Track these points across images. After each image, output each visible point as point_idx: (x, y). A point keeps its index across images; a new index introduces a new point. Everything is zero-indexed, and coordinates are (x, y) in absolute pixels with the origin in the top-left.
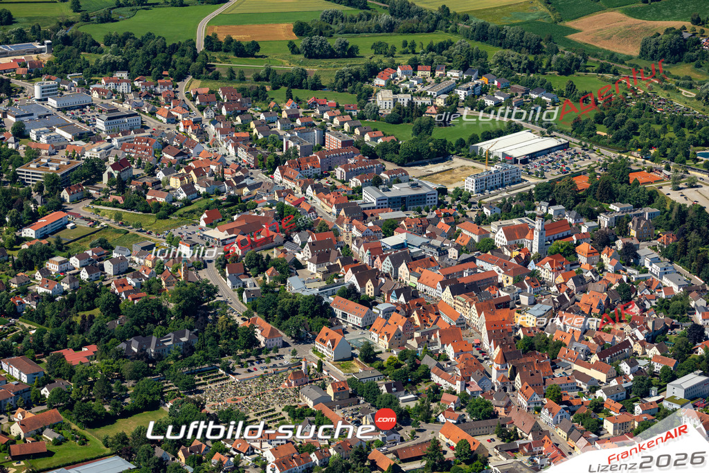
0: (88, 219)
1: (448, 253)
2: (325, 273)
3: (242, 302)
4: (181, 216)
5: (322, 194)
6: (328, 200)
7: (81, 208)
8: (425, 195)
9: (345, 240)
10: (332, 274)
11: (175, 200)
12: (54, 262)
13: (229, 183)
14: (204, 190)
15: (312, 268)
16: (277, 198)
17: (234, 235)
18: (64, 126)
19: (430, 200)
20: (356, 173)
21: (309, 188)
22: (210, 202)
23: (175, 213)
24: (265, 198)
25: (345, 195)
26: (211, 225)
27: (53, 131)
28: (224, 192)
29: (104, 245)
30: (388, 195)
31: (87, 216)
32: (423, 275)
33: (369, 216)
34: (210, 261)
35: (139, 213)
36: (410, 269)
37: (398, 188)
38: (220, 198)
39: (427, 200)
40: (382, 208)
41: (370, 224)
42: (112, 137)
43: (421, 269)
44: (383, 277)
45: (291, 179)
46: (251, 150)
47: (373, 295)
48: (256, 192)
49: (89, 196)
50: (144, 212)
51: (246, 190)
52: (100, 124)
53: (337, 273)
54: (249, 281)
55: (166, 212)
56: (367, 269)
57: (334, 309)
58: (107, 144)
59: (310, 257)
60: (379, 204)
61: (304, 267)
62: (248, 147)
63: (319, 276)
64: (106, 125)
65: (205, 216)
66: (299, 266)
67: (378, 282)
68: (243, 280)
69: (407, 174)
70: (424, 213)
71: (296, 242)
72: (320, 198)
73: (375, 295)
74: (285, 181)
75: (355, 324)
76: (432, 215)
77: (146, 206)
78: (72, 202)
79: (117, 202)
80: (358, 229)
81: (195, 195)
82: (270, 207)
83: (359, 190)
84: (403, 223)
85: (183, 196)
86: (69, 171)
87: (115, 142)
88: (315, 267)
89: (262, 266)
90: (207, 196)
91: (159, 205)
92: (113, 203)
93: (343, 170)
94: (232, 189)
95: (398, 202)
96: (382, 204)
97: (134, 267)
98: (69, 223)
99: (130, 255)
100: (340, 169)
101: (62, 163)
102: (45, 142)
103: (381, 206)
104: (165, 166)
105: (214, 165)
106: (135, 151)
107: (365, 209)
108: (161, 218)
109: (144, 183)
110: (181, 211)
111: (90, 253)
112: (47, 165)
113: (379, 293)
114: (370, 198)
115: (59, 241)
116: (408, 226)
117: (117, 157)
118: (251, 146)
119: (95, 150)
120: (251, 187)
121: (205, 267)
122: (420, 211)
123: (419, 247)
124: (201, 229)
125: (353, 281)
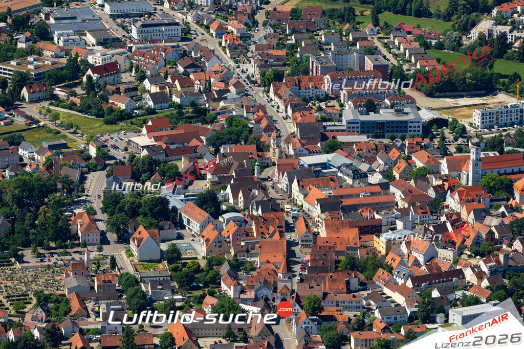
2: (214, 184)
8: (406, 122)
9: (272, 156)
19: (413, 129)
30: (362, 118)
33: (330, 138)
37: (381, 113)
39: (409, 129)
67: (250, 194)
69: (413, 102)
76: (399, 143)
80: (293, 147)
84: (354, 146)
95: (373, 127)
103: (352, 129)
116: (358, 150)
122: (393, 139)
125: (228, 191)
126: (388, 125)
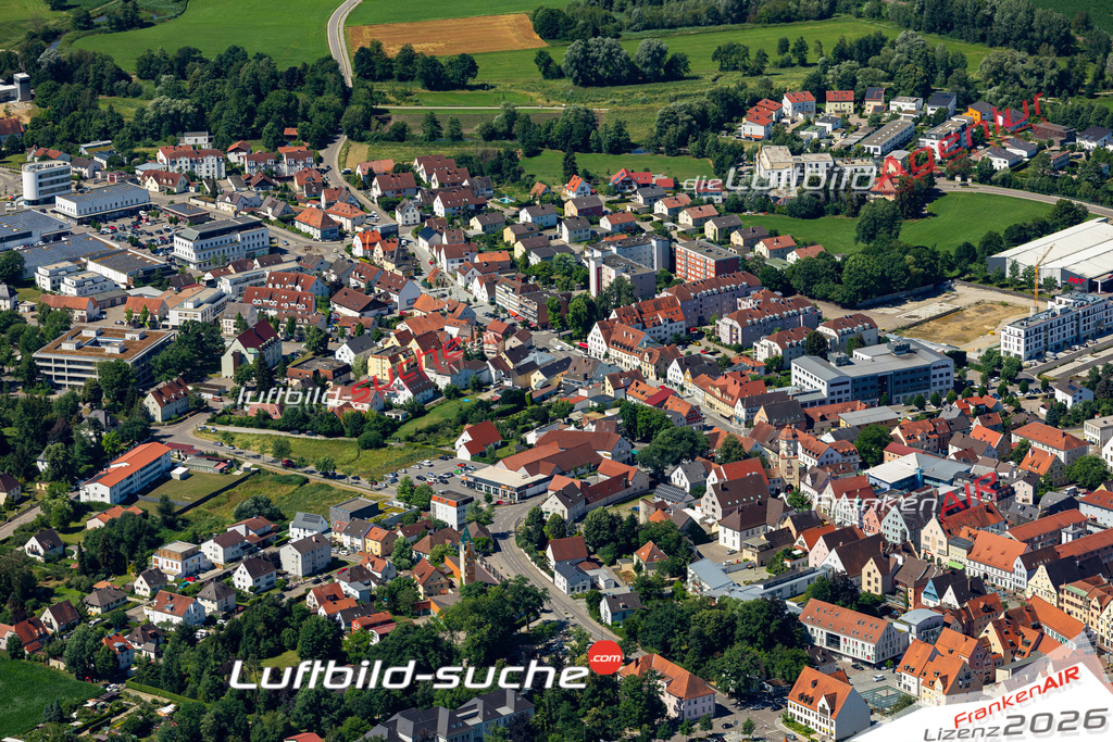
0: (213, 457)
1: (1013, 493)
2: (763, 549)
3: (599, 621)
4: (410, 439)
5: (704, 377)
6: (724, 391)
7: (189, 433)
8: (926, 369)
9: (784, 474)
10: (780, 550)
11: (389, 406)
12: (170, 554)
13: (498, 363)
14: (448, 380)
15: (729, 539)
16: (609, 391)
17: (541, 476)
18: (105, 257)
19: (938, 380)
20: (765, 330)
21: (675, 365)
22: (465, 406)
23: (395, 435)
24: (583, 393)
25: (755, 379)
26: (483, 455)
27: (83, 268)
28: (490, 383)
29: (267, 511)
30: (850, 372)
31: (210, 451)
32: (978, 544)
33: (817, 420)
34: (504, 536)
35: (319, 437)
36: (948, 532)
37: (866, 357)
38: (485, 396)
39: (933, 380)
40: (840, 401)
41: (828, 438)
42: (217, 276)
43: (973, 531)
44: (899, 553)
45: (629, 349)
46: (526, 291)
47: (879, 593)
48: (559, 378)
49: (201, 407)
50: (328, 434)
51: (537, 378)
52: (184, 249)
53: (787, 547)
54: (603, 576)
55: (376, 431)
56: (856, 537)
57: (809, 627)
58: (210, 293)
59: (719, 516)
60: (832, 394)
61: (710, 538)
62: (519, 284)
63: (750, 556)
64: (196, 250)
65: (466, 437)
66: (699, 535)
67: (888, 563)
68: (591, 573)
69: (873, 326)
70: (932, 408)
71: (677, 483)
72: (703, 387)
73: (884, 592)
74: (614, 353)
75: (859, 657)
76: (951, 412)
77: (334, 421)
78: (167, 419)
79: (267, 416)
80: (807, 450)
81: (430, 393)
82: (601, 410)
83: (779, 367)
84: (896, 431)
85: (404, 396)
86: (150, 354)
87: (225, 285)
88: (737, 539)
89: (622, 541)
90: (454, 393)
91: (360, 419)
92: (257, 419)
93: (736, 324)
94: (508, 374)
95: (873, 387)
96: (840, 393)
97: (342, 555)
98: (174, 466)
99: (329, 530)
100: (727, 320)
101: (128, 337)
102: (74, 292)
103: (836, 397)
104: (349, 332)
105: (454, 325)
106: (274, 303)
107: (804, 405)
108: (367, 445)
109: (316, 372)
110: (409, 429)
111: (241, 529)
112: (96, 343)
113: (891, 588)
114: (811, 381)
115: (166, 508)
116: (909, 438)
117: (240, 318)
118: (525, 280)
119: (190, 305)
120: (550, 370)
121: (497, 549)
122: (921, 405)
123: (951, 483)
124: (463, 466)
125: (832, 564)
126: (897, 379)
